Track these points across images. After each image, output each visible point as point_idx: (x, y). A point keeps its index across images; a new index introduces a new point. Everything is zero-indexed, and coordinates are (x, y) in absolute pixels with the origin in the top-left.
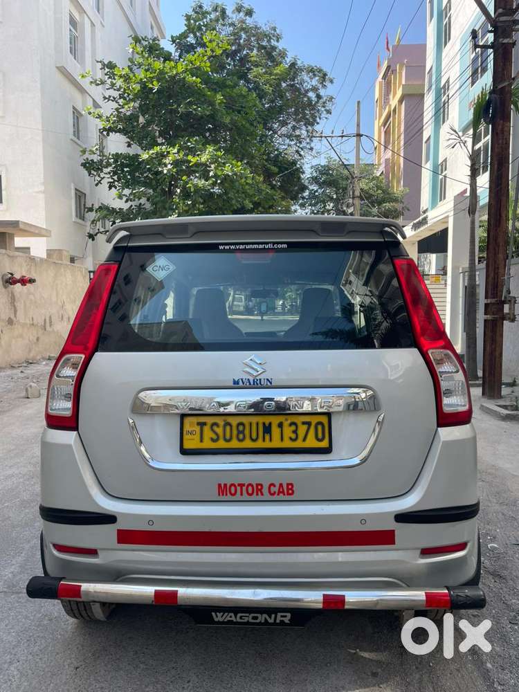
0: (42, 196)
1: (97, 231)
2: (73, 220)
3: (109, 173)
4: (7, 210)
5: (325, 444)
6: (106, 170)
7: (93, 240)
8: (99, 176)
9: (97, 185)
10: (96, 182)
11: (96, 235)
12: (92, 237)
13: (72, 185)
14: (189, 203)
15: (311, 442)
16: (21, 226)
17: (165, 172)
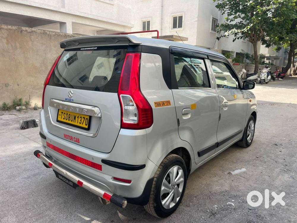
0: (196, 22)
1: (221, 36)
2: (210, 32)
3: (228, 8)
4: (183, 30)
5: (87, 127)
6: (226, 7)
7: (219, 40)
8: (223, 10)
9: (223, 14)
10: (222, 13)
11: (220, 38)
12: (218, 39)
13: (211, 16)
14: (260, 18)
15: (84, 126)
16: (174, 37)
17: (248, 5)
